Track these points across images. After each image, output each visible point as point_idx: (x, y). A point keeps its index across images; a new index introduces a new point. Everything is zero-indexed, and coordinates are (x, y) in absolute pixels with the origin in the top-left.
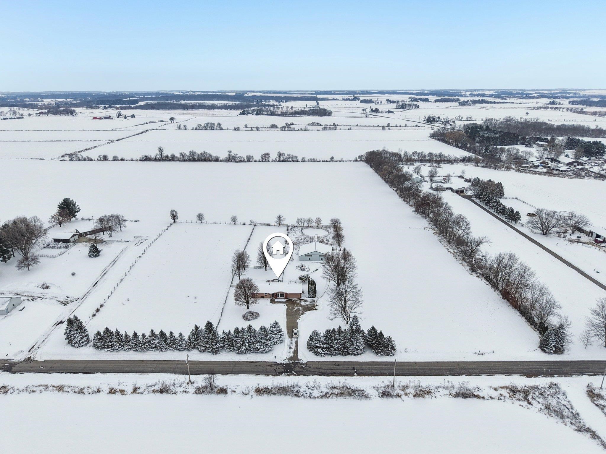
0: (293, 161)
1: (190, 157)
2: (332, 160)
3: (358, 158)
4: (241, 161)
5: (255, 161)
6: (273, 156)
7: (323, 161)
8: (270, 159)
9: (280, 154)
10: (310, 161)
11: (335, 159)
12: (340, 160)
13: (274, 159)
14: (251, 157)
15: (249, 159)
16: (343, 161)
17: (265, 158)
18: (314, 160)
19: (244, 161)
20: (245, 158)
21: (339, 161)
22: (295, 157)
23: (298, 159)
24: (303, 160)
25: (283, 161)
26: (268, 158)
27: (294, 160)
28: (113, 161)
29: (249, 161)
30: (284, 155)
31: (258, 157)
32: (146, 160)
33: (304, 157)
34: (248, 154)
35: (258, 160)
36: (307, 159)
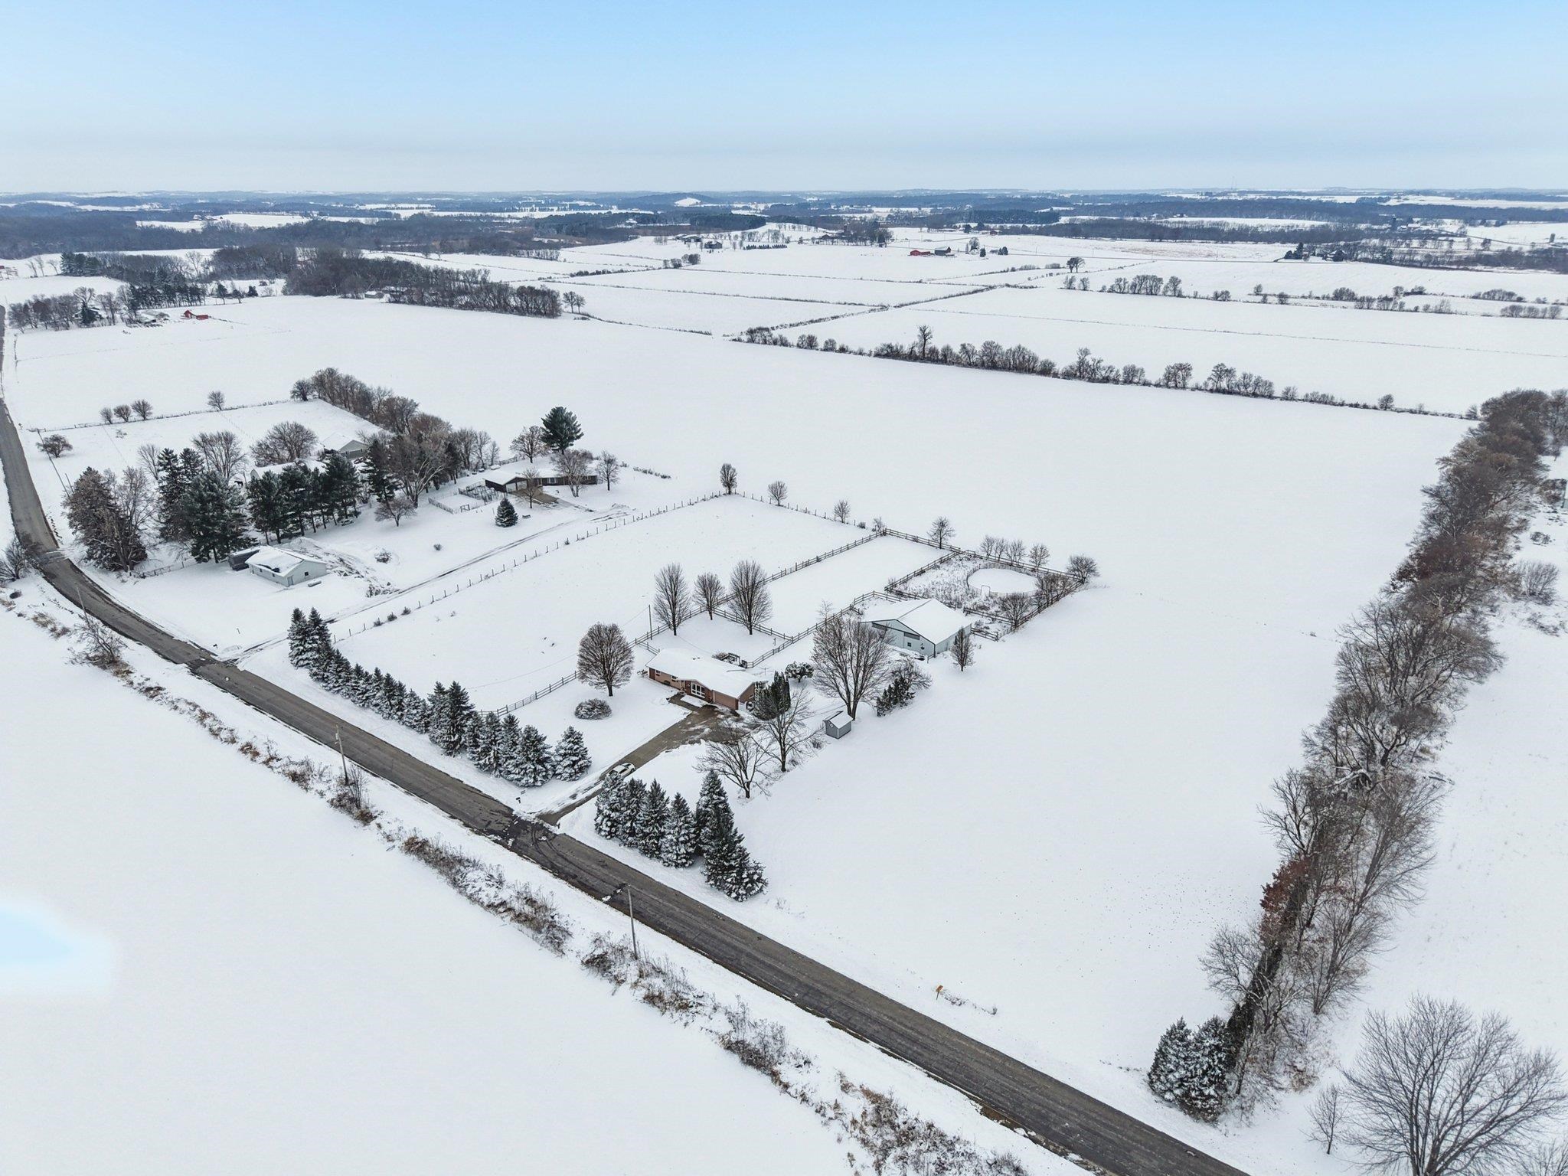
0: (1255, 395)
1: (984, 358)
2: (1386, 404)
4: (1106, 380)
5: (1146, 384)
6: (1201, 374)
7: (1351, 405)
8: (1190, 383)
9: (1222, 372)
10: (1313, 400)
11: (1397, 404)
12: (1414, 407)
13: (1201, 384)
14: (1137, 370)
15: (1131, 376)
16: (1426, 413)
17: (1176, 378)
18: (1325, 400)
19: (1116, 381)
20: (1121, 372)
21: (1411, 412)
22: (1266, 383)
23: (1272, 392)
24: (1288, 397)
25: (1225, 392)
26: (1184, 379)
27: (1258, 390)
28: (825, 350)
29: (1128, 381)
30: (1233, 376)
31: (1155, 374)
32: (887, 356)
33: (1292, 386)
34: (1129, 363)
35: (1153, 382)
36: (1300, 395)
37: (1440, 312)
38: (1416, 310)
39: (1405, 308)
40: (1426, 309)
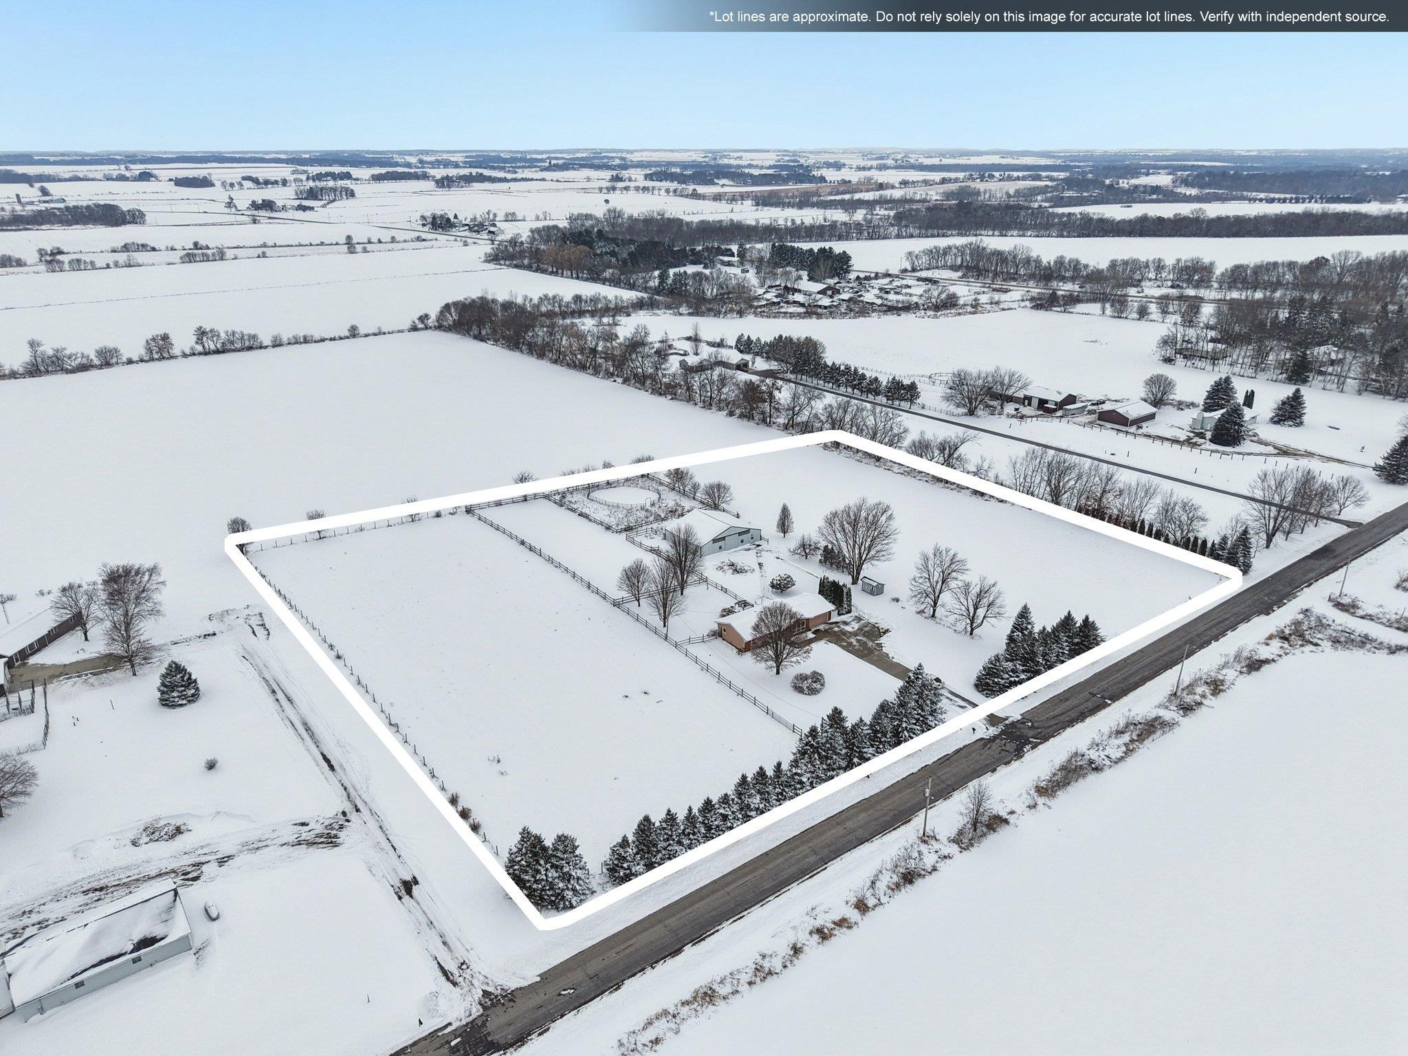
0: (250, 348)
2: (354, 333)
3: (417, 322)
4: (81, 368)
5: (130, 362)
6: (183, 341)
7: (331, 339)
8: (176, 351)
9: (201, 334)
10: (296, 341)
11: (362, 331)
12: (376, 331)
13: (188, 351)
14: (110, 351)
15: (107, 359)
16: (384, 334)
17: (160, 349)
18: (306, 340)
19: (92, 367)
20: (93, 357)
21: (375, 335)
22: (249, 335)
23: (261, 343)
24: (277, 344)
25: (217, 352)
26: (168, 349)
27: (250, 345)
29: (107, 364)
30: (218, 336)
31: (135, 349)
33: (277, 334)
34: (99, 345)
35: (135, 358)
36: (285, 340)
37: (130, 266)
38: (108, 266)
39: (97, 266)
40: (116, 265)
